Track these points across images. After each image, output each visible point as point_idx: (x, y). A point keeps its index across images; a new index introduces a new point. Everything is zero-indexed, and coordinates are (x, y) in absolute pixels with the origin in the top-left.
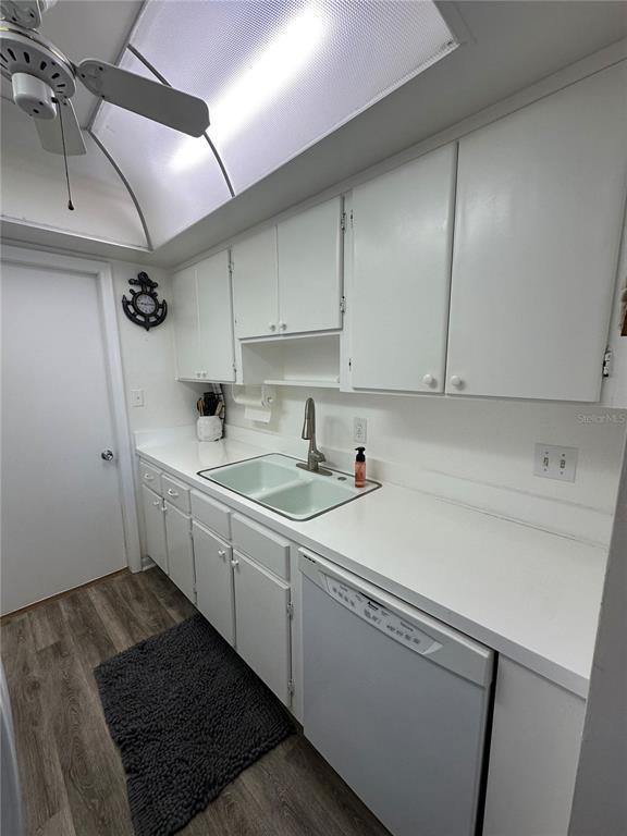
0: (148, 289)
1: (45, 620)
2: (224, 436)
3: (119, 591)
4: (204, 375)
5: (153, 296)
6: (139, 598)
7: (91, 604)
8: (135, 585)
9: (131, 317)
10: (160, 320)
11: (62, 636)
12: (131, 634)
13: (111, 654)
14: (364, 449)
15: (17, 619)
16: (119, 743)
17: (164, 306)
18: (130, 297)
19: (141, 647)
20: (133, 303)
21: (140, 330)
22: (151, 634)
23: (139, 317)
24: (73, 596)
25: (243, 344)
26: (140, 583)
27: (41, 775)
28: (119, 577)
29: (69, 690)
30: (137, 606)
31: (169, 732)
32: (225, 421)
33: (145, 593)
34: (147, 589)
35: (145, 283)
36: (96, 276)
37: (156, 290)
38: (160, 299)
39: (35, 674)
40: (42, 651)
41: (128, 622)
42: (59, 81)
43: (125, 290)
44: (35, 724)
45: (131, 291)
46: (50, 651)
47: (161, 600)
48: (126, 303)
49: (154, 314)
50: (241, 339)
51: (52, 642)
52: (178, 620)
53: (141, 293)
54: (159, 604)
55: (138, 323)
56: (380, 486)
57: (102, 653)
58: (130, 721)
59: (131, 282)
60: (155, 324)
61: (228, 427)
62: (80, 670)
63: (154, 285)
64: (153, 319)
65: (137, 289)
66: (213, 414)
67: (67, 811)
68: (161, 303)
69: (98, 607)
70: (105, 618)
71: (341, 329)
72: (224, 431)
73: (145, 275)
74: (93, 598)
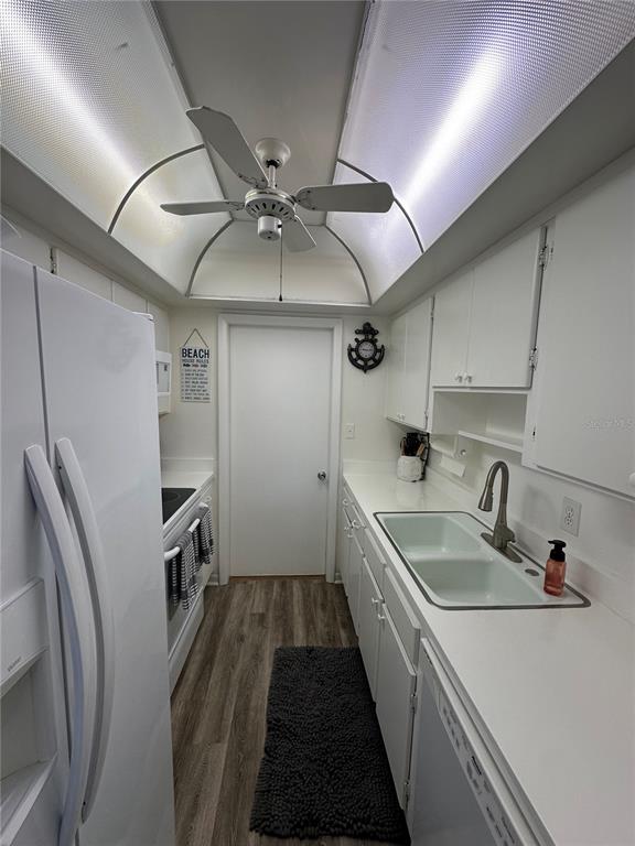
0: (370, 337)
1: (263, 591)
2: (423, 478)
3: (312, 594)
4: (403, 418)
5: (374, 342)
6: (324, 607)
7: (292, 593)
8: (325, 593)
9: (353, 362)
10: (377, 363)
11: (267, 610)
12: (308, 636)
13: (289, 645)
14: (564, 545)
15: (250, 582)
16: (269, 722)
17: (382, 350)
18: (354, 345)
19: (310, 650)
20: (356, 350)
21: (359, 373)
22: (321, 644)
23: (360, 362)
24: (284, 581)
25: (436, 393)
26: (329, 593)
27: (223, 707)
28: (316, 581)
29: (257, 657)
30: (320, 612)
31: (302, 742)
32: (426, 463)
33: (329, 605)
34: (332, 602)
35: (368, 332)
36: (332, 330)
37: (376, 337)
38: (379, 345)
39: (245, 629)
40: (254, 615)
41: (310, 623)
42: (284, 212)
43: (351, 340)
44: (233, 667)
45: (356, 340)
46: (257, 617)
47: (339, 618)
48: (350, 350)
49: (372, 358)
50: (435, 387)
51: (261, 611)
52: (345, 645)
53: (363, 341)
54: (335, 619)
55: (358, 366)
56: (587, 604)
57: (284, 640)
58: (281, 709)
59: (358, 332)
60: (372, 367)
61: (428, 469)
62: (268, 643)
63: (375, 333)
64: (371, 363)
65: (361, 337)
66: (414, 455)
67: (226, 745)
68: (379, 347)
69: (295, 599)
70: (296, 611)
71: (530, 388)
72: (424, 474)
73: (368, 324)
74: (295, 589)
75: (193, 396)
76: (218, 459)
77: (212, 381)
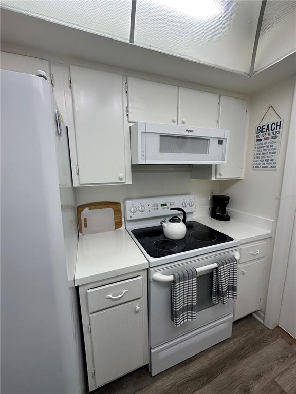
75: (261, 165)
76: (277, 220)
77: (280, 151)
